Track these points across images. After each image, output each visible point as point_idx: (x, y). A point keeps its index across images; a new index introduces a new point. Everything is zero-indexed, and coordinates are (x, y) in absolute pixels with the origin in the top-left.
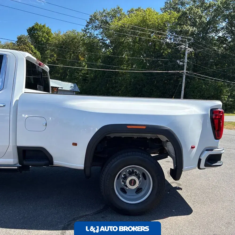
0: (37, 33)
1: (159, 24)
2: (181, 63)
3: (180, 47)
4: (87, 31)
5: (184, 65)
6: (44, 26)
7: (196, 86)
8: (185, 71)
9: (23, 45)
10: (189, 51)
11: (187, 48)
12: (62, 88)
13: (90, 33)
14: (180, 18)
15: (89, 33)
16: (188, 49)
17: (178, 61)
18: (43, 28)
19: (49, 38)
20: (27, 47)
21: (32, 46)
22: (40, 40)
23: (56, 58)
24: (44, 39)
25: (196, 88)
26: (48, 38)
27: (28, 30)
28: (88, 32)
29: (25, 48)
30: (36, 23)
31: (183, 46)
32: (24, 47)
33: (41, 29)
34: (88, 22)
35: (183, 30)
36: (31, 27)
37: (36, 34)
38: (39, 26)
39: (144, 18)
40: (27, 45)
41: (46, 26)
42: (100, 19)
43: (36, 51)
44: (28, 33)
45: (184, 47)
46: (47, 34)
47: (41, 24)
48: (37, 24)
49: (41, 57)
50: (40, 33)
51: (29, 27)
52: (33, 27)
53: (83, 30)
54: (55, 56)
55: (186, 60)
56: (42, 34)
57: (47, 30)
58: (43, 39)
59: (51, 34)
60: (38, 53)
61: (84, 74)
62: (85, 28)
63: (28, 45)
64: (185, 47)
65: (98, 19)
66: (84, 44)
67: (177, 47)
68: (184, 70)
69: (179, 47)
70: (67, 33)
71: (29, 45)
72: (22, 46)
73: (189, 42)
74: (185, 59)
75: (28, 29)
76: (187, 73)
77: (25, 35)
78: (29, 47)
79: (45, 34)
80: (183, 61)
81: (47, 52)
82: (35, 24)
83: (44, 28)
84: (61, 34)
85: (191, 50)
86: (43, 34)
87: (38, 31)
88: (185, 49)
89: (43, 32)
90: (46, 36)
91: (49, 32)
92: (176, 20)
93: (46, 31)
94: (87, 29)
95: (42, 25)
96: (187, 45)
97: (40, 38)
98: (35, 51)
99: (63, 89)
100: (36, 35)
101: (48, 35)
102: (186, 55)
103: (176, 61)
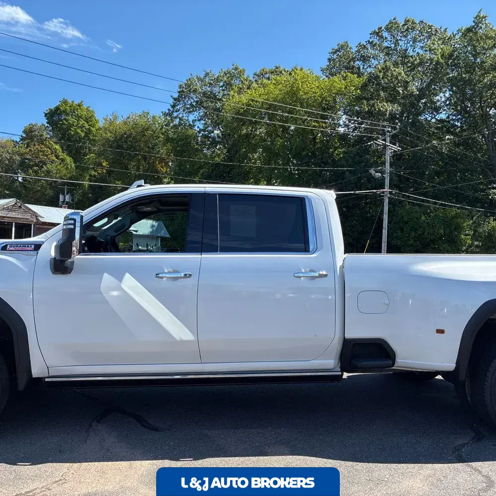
0: (65, 119)
1: (324, 99)
2: (377, 174)
3: (375, 143)
4: (175, 114)
5: (383, 179)
6: (79, 105)
7: (406, 219)
8: (387, 189)
9: (39, 145)
10: (392, 149)
11: (389, 144)
12: (136, 231)
13: (180, 119)
14: (366, 86)
15: (178, 119)
16: (390, 147)
17: (372, 171)
18: (77, 109)
19: (92, 128)
20: (47, 148)
21: (57, 147)
22: (73, 133)
23: (106, 168)
24: (81, 131)
25: (406, 223)
26: (89, 129)
27: (46, 115)
28: (176, 118)
29: (43, 151)
30: (64, 99)
31: (380, 142)
32: (41, 148)
33: (74, 112)
34: (175, 99)
35: (375, 110)
36: (53, 107)
37: (64, 121)
38: (70, 107)
39: (292, 87)
40: (45, 145)
41: (83, 106)
42: (200, 90)
43: (65, 156)
44: (47, 121)
46: (87, 121)
47: (73, 102)
48: (65, 102)
49: (76, 168)
50: (72, 120)
51: (49, 109)
52: (57, 108)
53: (165, 114)
54: (104, 164)
55: (388, 168)
56: (76, 121)
57: (86, 113)
58: (79, 131)
59: (96, 120)
60: (69, 160)
62: (169, 110)
63: (47, 143)
64: (384, 143)
65: (195, 91)
66: (168, 140)
67: (369, 143)
68: (386, 187)
69: (372, 142)
70: (128, 118)
71: (51, 144)
72: (37, 147)
73: (391, 133)
74: (385, 167)
75: (46, 112)
76: (390, 193)
77: (38, 123)
78: (50, 149)
79: (82, 122)
80: (382, 169)
81: (88, 157)
82: (60, 102)
83: (80, 108)
84: (119, 121)
85: (396, 148)
86: (78, 121)
87: (67, 114)
88: (385, 146)
89: (79, 117)
90: (84, 125)
91: (90, 117)
92: (359, 91)
93: (85, 115)
94: (173, 112)
95: (76, 102)
96: (388, 139)
97: (73, 129)
98: (63, 155)
99: (138, 233)
100: (63, 124)
101: (87, 123)
102: (388, 158)
103: (368, 171)
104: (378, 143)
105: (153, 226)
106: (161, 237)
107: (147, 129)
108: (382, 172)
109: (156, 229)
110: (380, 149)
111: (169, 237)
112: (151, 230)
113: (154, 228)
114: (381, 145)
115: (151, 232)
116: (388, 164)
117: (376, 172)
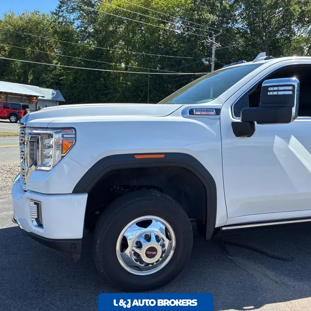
2: (206, 62)
4: (60, 14)
5: (211, 65)
11: (214, 42)
12: (43, 97)
16: (215, 45)
17: (203, 60)
28: (61, 16)
34: (61, 2)
45: (210, 42)
53: (53, 13)
55: (213, 58)
61: (56, 76)
62: (56, 10)
64: (212, 41)
67: (202, 41)
69: (204, 41)
73: (216, 35)
74: (211, 58)
80: (209, 59)
85: (218, 45)
88: (212, 43)
94: (59, 12)
96: (214, 39)
99: (45, 98)
102: (213, 52)
103: (201, 60)
104: (208, 41)
105: (53, 94)
106: (59, 101)
107: (39, 24)
108: (210, 61)
109: (55, 96)
110: (209, 45)
111: (65, 101)
112: (52, 96)
113: (54, 95)
114: (210, 43)
115: (52, 98)
116: (213, 56)
117: (206, 61)
